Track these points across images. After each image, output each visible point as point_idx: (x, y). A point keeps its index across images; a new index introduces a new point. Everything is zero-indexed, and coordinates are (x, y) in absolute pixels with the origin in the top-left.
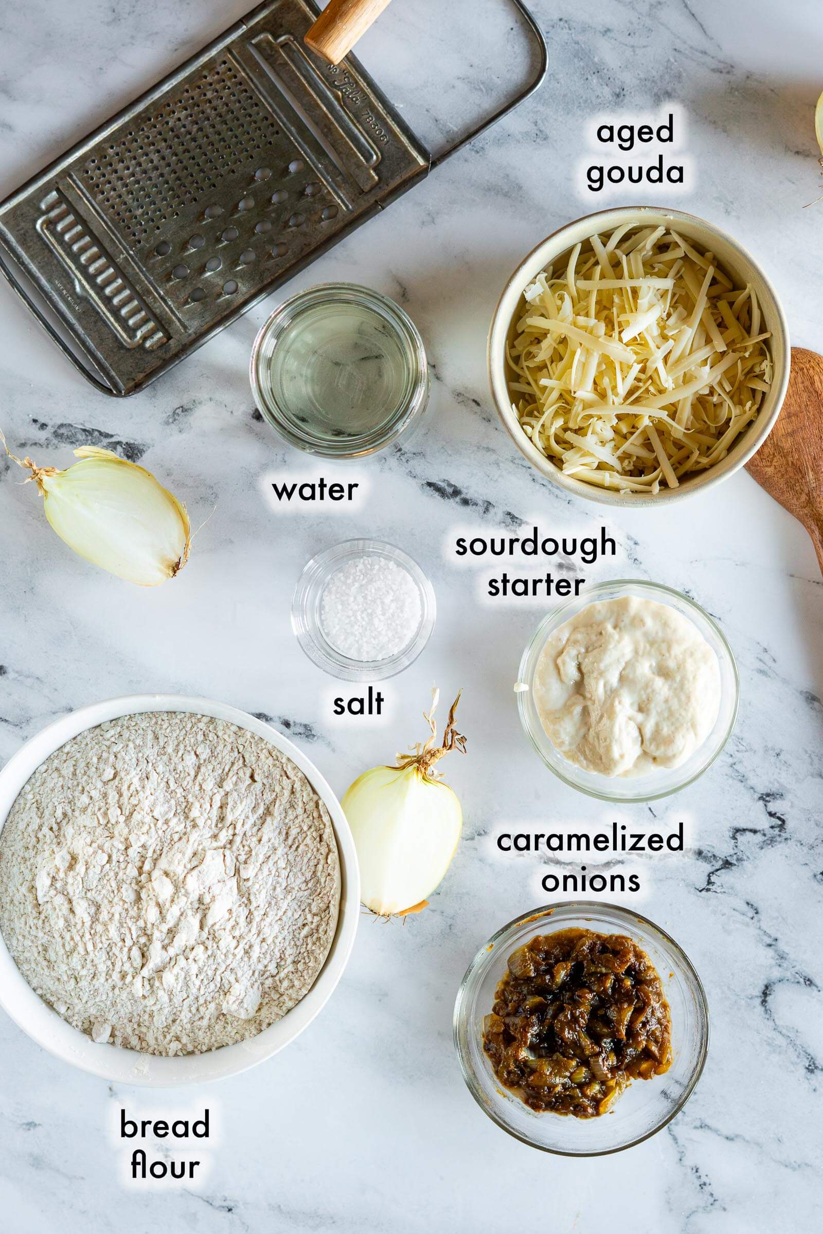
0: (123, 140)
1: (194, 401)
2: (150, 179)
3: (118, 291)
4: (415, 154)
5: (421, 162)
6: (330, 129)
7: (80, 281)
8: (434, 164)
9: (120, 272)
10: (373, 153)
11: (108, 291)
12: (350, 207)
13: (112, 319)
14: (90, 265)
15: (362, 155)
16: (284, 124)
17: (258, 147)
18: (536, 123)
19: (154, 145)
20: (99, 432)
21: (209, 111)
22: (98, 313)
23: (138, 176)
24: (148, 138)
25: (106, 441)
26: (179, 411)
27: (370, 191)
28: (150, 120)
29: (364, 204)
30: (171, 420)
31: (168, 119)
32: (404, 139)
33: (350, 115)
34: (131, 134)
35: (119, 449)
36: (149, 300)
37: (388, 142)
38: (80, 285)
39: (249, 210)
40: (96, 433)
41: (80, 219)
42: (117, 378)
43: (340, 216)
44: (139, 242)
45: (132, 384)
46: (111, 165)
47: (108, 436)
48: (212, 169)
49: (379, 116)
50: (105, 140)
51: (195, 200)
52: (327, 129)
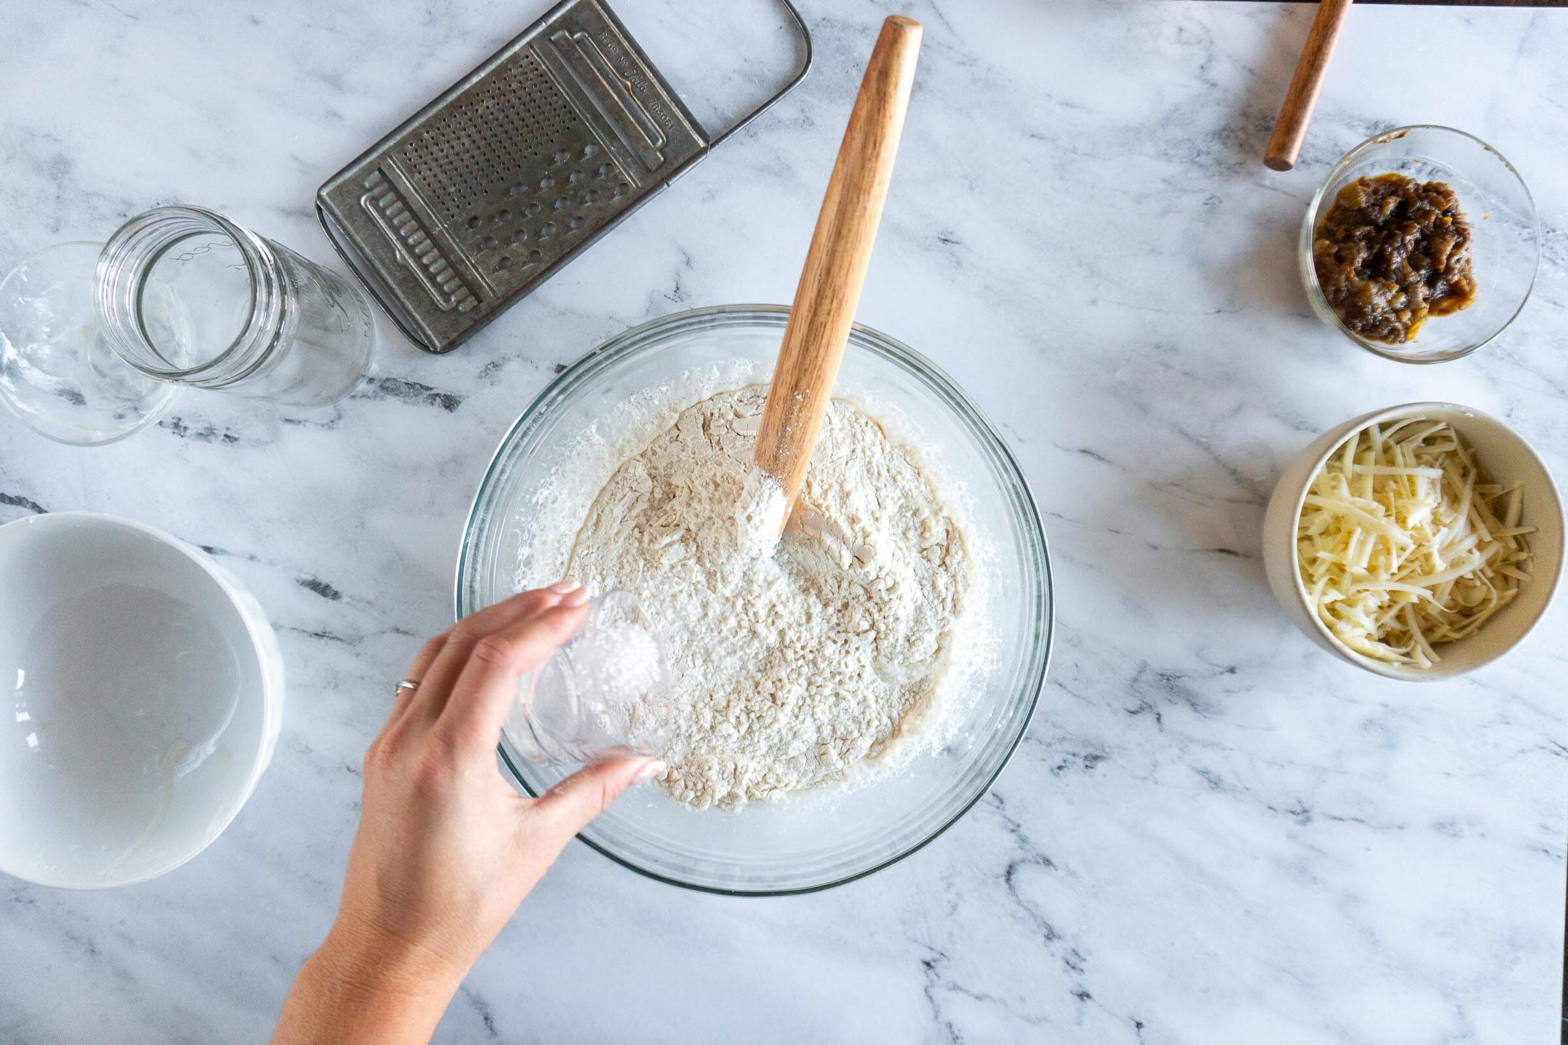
0: (438, 125)
1: (504, 358)
2: (462, 160)
3: (435, 261)
4: (696, 136)
5: (702, 144)
6: (621, 116)
7: (400, 252)
8: (713, 145)
9: (436, 243)
10: (659, 137)
11: (425, 260)
12: (639, 185)
13: (429, 285)
14: (409, 237)
15: (649, 138)
16: (580, 111)
17: (558, 132)
18: (803, 111)
19: (465, 129)
20: (420, 385)
21: (513, 100)
22: (416, 279)
23: (452, 158)
24: (460, 123)
25: (426, 393)
26: (490, 367)
27: (657, 170)
28: (461, 107)
29: (650, 182)
30: (483, 375)
31: (477, 107)
32: (686, 124)
33: (639, 103)
34: (444, 120)
35: (438, 400)
36: (462, 268)
37: (672, 126)
39: (551, 188)
40: (418, 386)
41: (401, 197)
42: (433, 337)
43: (630, 192)
44: (453, 216)
45: (446, 342)
46: (427, 148)
47: (428, 389)
48: (516, 152)
49: (664, 103)
50: (422, 126)
51: (502, 179)
52: (618, 116)
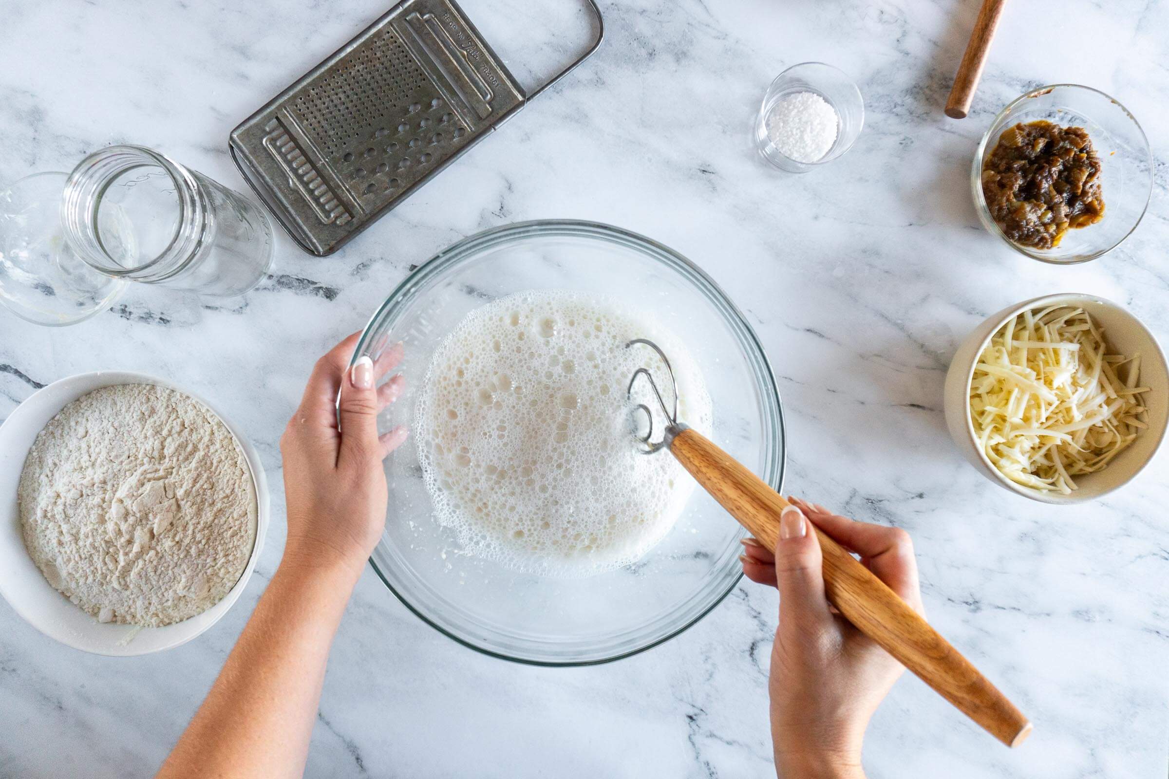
0: (321, 84)
1: (371, 260)
2: (339, 110)
3: (318, 187)
4: (516, 93)
5: (520, 98)
6: (459, 77)
8: (528, 99)
9: (319, 173)
10: (488, 93)
11: (311, 186)
12: (473, 129)
13: (314, 205)
14: (299, 168)
15: (481, 94)
16: (428, 73)
17: (411, 89)
18: (596, 74)
19: (341, 87)
20: (308, 280)
21: (378, 65)
22: (305, 200)
23: (331, 109)
24: (338, 83)
25: (312, 287)
26: (361, 266)
27: (487, 117)
28: (339, 71)
29: (482, 126)
30: (355, 272)
31: (351, 71)
32: (509, 83)
33: (473, 67)
34: (326, 80)
35: (321, 292)
36: (339, 192)
37: (498, 85)
38: (293, 181)
39: (406, 132)
40: (306, 281)
41: (292, 138)
42: (317, 244)
43: (466, 134)
44: (332, 153)
45: (328, 247)
46: (313, 101)
47: (314, 283)
48: (380, 104)
49: (492, 68)
50: (309, 85)
51: (370, 125)
52: (457, 78)
